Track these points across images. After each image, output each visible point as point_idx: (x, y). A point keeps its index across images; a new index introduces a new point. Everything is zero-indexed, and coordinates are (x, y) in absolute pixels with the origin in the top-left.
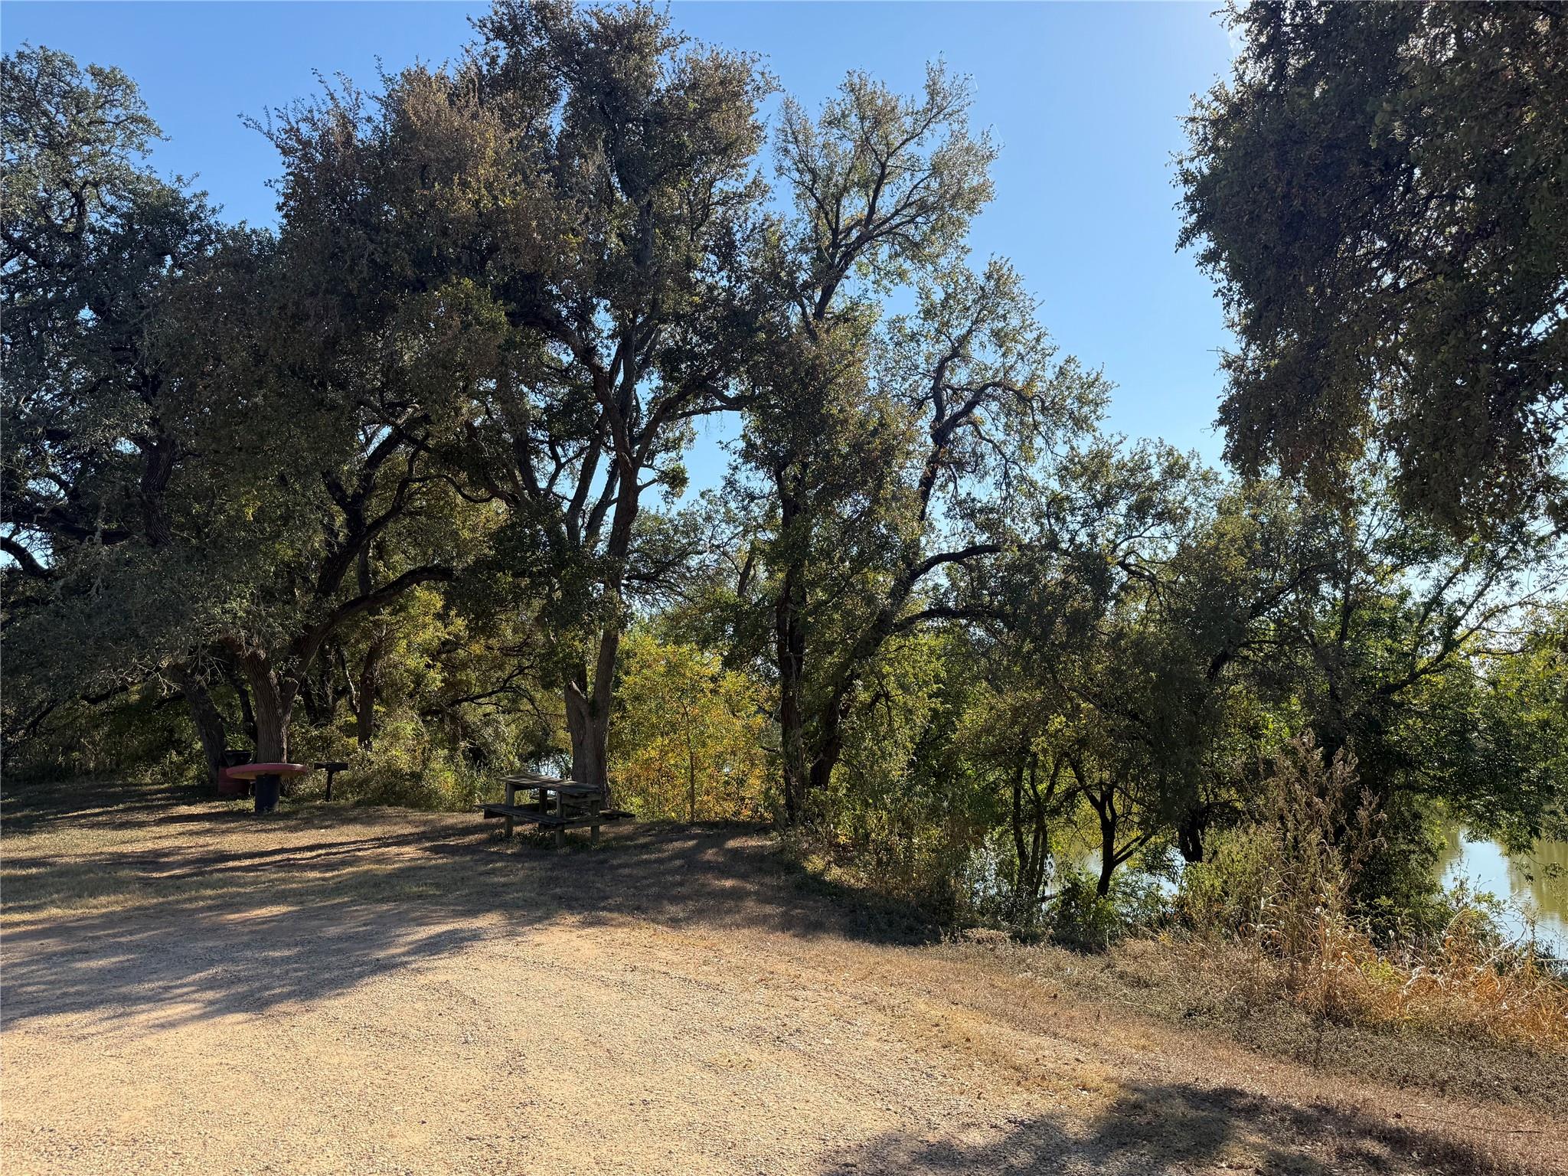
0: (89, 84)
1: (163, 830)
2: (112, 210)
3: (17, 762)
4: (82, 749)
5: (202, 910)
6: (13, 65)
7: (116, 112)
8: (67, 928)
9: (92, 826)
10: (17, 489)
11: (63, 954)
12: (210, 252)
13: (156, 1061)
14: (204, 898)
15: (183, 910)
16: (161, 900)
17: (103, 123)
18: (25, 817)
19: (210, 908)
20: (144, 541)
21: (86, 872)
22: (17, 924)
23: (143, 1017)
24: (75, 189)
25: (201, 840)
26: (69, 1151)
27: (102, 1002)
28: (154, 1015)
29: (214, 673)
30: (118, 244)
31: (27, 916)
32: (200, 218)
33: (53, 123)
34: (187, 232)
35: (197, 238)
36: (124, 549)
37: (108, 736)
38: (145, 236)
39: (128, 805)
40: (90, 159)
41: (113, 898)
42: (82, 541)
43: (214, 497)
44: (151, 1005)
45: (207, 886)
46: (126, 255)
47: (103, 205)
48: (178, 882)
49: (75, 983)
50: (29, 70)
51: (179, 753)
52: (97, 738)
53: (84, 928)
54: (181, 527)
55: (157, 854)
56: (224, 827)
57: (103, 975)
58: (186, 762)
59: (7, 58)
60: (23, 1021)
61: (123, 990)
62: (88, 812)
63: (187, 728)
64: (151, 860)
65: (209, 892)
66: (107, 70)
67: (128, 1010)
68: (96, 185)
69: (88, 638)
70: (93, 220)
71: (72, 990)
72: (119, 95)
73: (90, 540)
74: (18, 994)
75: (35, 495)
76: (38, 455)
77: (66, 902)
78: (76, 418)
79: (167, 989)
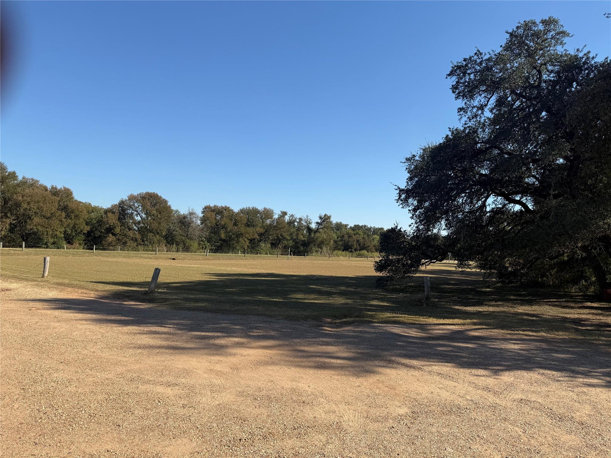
0: (541, 27)
1: (582, 311)
2: (552, 72)
3: (525, 280)
4: (547, 277)
5: (601, 345)
6: (515, 32)
7: (551, 34)
8: (548, 341)
9: (554, 306)
10: (522, 182)
11: (548, 349)
12: (592, 76)
13: (588, 397)
14: (601, 340)
15: (593, 343)
16: (583, 338)
17: (547, 40)
18: (529, 299)
19: (605, 345)
20: (570, 197)
21: (553, 322)
22: (531, 336)
23: (581, 380)
24: (538, 68)
25: (598, 317)
26: (558, 419)
27: (564, 370)
28: (585, 380)
29: (600, 249)
30: (554, 83)
31: (534, 334)
32: (588, 63)
33: (529, 47)
34: (582, 70)
35: (587, 72)
36: (562, 201)
37: (557, 272)
38: (565, 78)
39: (566, 299)
40: (543, 55)
41: (564, 333)
42: (545, 199)
43: (597, 176)
44: (584, 376)
45: (603, 336)
46: (558, 87)
47: (548, 71)
48: (590, 332)
49: (553, 361)
50: (521, 31)
51: (586, 281)
52: (552, 273)
53: (555, 342)
54: (583, 190)
55: (580, 320)
56: (607, 313)
57: (563, 360)
58: (589, 286)
59: (513, 30)
60: (537, 369)
61: (572, 368)
62: (551, 300)
63: (588, 272)
64: (578, 322)
65: (603, 338)
66: (548, 19)
67: (575, 375)
68: (545, 64)
69: (550, 235)
70: (544, 78)
71: (553, 363)
72: (552, 27)
73: (549, 198)
74: (534, 360)
75: (528, 184)
76: (529, 169)
77: (546, 331)
78: (542, 154)
79: (590, 372)
